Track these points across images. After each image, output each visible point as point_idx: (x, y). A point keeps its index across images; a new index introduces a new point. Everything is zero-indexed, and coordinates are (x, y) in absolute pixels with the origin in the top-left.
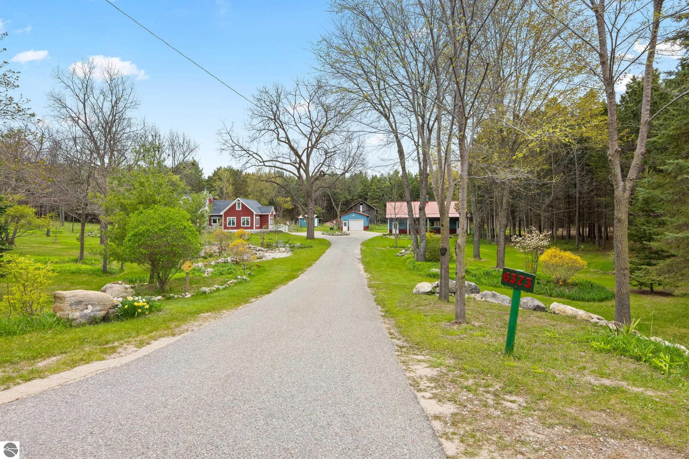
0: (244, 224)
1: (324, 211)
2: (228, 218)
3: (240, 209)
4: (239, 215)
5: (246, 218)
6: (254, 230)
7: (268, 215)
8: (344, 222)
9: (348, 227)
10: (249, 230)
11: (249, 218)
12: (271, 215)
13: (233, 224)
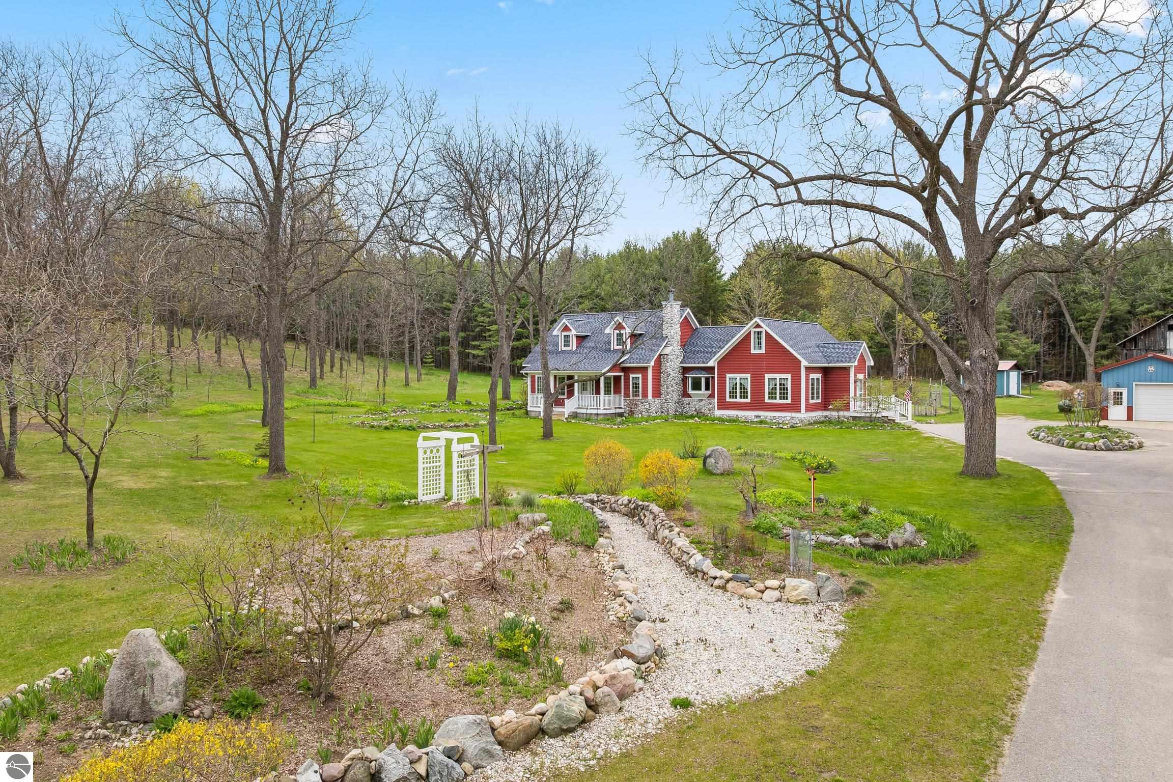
0: (772, 395)
1: (1038, 348)
2: (728, 376)
3: (763, 351)
4: (757, 367)
5: (778, 376)
6: (804, 415)
7: (846, 370)
8: (1112, 391)
9: (1130, 410)
10: (788, 415)
11: (789, 376)
12: (859, 370)
13: (744, 394)
